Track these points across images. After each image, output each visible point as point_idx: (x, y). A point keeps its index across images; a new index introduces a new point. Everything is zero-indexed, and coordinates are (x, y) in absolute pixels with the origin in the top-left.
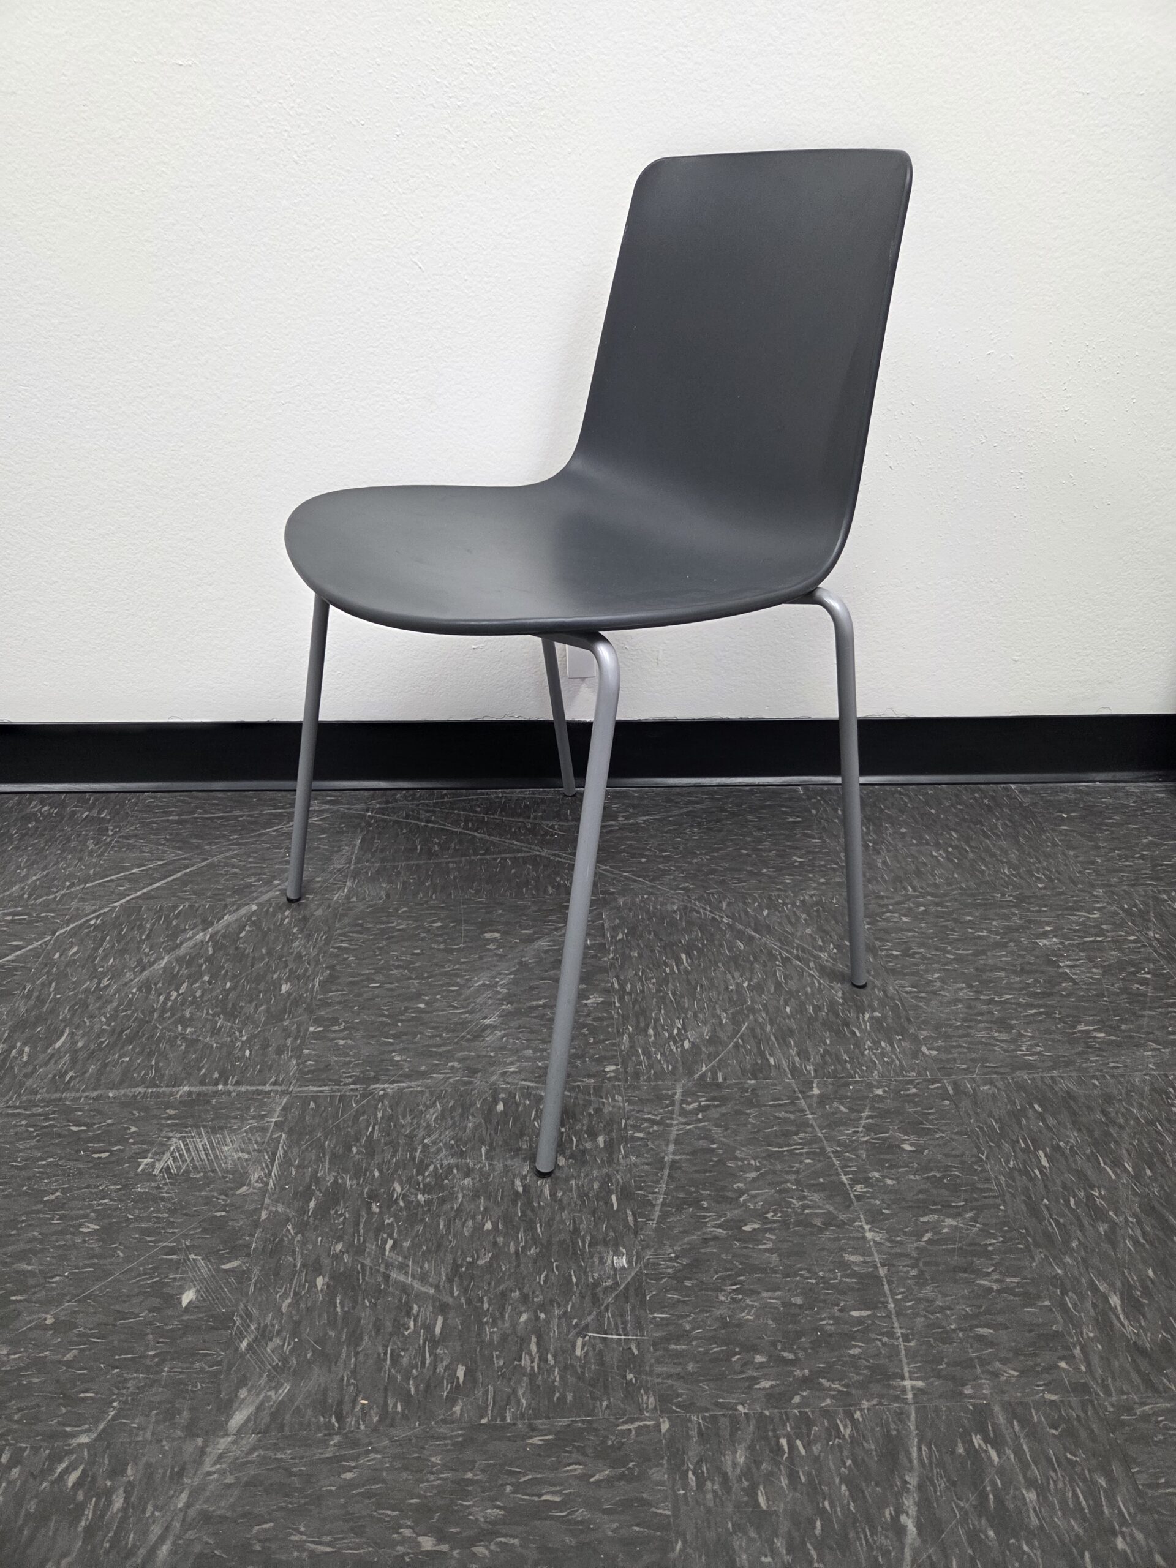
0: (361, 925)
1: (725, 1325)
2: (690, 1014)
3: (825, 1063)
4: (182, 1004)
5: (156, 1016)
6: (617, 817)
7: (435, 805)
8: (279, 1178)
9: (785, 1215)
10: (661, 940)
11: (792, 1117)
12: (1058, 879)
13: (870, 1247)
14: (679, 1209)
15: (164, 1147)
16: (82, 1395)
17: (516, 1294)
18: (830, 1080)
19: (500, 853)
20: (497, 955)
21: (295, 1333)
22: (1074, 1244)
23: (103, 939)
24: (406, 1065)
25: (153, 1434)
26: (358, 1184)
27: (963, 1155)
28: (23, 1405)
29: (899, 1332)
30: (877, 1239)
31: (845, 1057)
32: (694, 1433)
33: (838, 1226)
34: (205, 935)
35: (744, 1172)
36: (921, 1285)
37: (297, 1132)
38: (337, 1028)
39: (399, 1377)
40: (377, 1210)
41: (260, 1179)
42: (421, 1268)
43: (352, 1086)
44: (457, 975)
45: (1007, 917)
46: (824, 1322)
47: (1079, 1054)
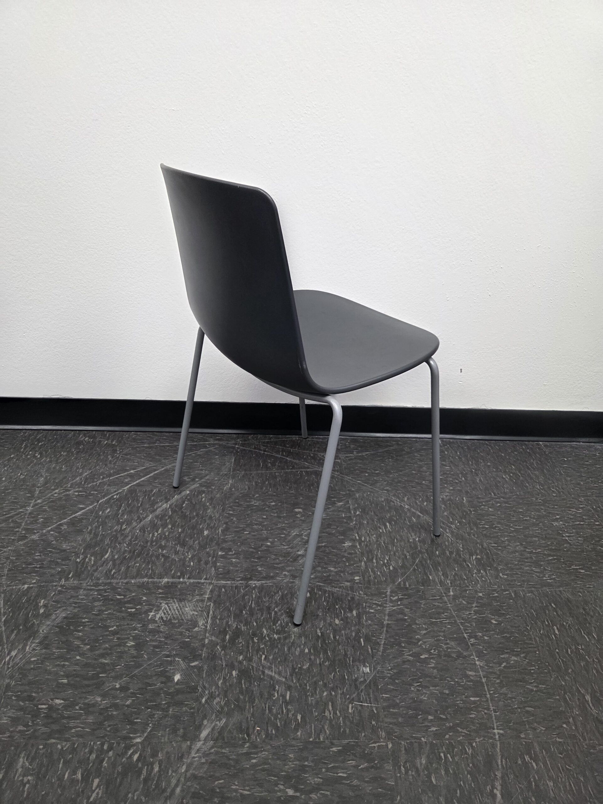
0: (238, 503)
1: (415, 702)
2: (392, 553)
3: (455, 579)
4: (160, 539)
5: (149, 544)
6: (353, 452)
7: (268, 442)
8: (212, 624)
9: (439, 651)
10: (377, 515)
11: (441, 605)
12: (563, 492)
13: (478, 669)
14: (392, 647)
15: (159, 608)
16: (135, 720)
17: (321, 683)
18: (458, 588)
19: (299, 468)
20: (301, 520)
21: (225, 696)
22: (570, 671)
23: (121, 506)
24: (264, 573)
25: (168, 739)
26: (247, 628)
27: (519, 626)
28: (109, 724)
29: (492, 708)
30: (481, 665)
31: (465, 577)
32: (403, 749)
33: (463, 658)
34: (167, 505)
35: (420, 631)
36: (502, 687)
37: (217, 603)
38: (231, 553)
39: (272, 718)
40: (257, 641)
41: (203, 624)
42: (278, 669)
43: (241, 582)
44: (284, 529)
45: (538, 511)
46: (458, 702)
47: (573, 580)
